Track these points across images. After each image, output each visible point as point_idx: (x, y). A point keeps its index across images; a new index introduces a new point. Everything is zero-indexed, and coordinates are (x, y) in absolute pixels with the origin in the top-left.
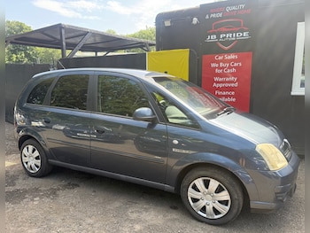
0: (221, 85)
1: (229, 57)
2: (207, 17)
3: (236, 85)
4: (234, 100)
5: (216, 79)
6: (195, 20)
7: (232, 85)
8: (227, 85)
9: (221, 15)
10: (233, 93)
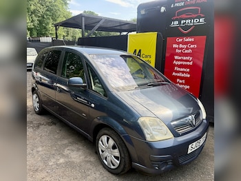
0: (179, 63)
1: (187, 40)
2: (172, 6)
3: (191, 63)
4: (189, 76)
5: (176, 57)
6: (163, 9)
7: (188, 63)
8: (184, 63)
9: (183, 4)
10: (188, 70)
